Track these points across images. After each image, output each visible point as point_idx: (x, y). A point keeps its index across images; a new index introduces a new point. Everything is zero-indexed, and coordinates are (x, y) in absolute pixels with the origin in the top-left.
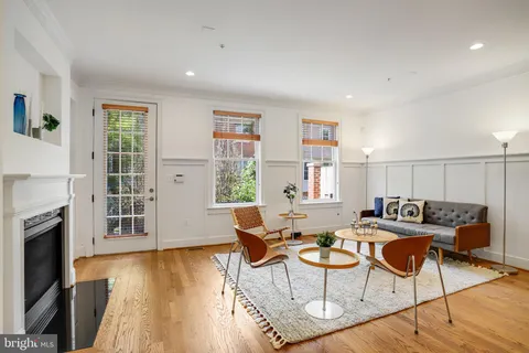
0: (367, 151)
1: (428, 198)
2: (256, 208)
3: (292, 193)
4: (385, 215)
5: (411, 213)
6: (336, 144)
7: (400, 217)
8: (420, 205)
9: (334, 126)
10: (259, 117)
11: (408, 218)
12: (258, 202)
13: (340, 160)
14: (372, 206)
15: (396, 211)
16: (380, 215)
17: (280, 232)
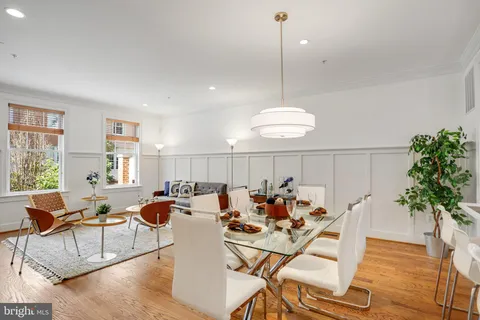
0: (159, 146)
1: (198, 181)
2: (58, 194)
3: (94, 179)
4: (170, 194)
5: (186, 192)
6: (137, 140)
7: (180, 195)
8: (193, 185)
9: (136, 125)
10: (62, 113)
11: (185, 195)
12: (61, 188)
13: (141, 153)
14: (163, 188)
15: (177, 190)
16: (167, 194)
17: (81, 212)
